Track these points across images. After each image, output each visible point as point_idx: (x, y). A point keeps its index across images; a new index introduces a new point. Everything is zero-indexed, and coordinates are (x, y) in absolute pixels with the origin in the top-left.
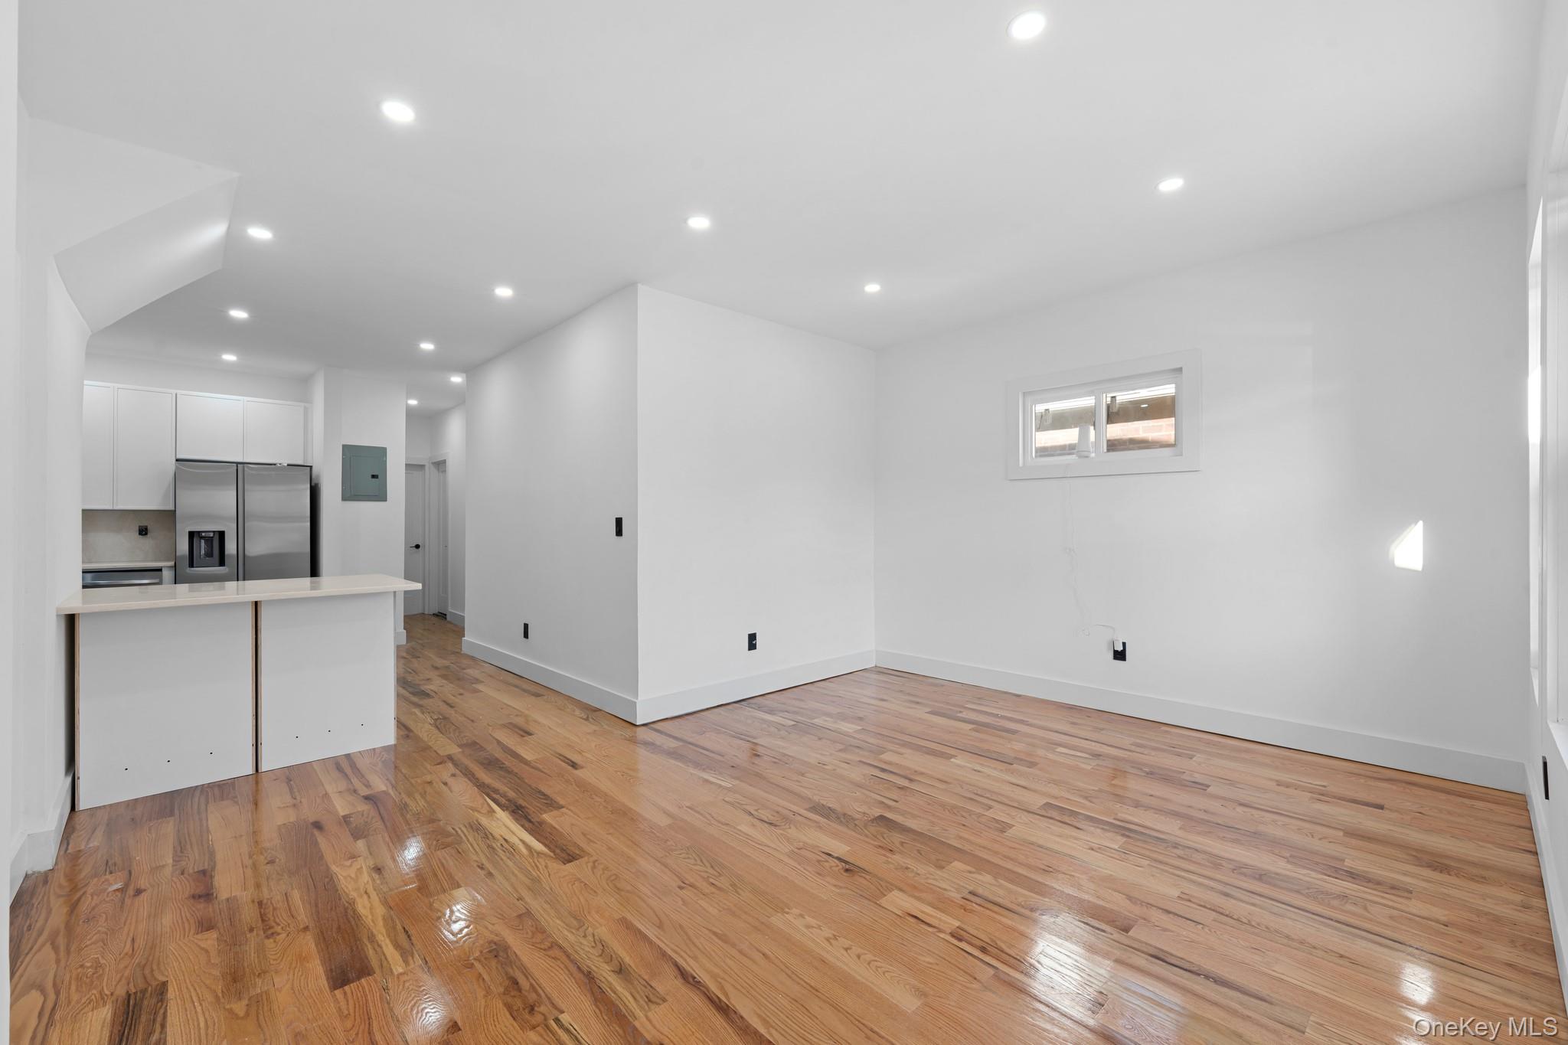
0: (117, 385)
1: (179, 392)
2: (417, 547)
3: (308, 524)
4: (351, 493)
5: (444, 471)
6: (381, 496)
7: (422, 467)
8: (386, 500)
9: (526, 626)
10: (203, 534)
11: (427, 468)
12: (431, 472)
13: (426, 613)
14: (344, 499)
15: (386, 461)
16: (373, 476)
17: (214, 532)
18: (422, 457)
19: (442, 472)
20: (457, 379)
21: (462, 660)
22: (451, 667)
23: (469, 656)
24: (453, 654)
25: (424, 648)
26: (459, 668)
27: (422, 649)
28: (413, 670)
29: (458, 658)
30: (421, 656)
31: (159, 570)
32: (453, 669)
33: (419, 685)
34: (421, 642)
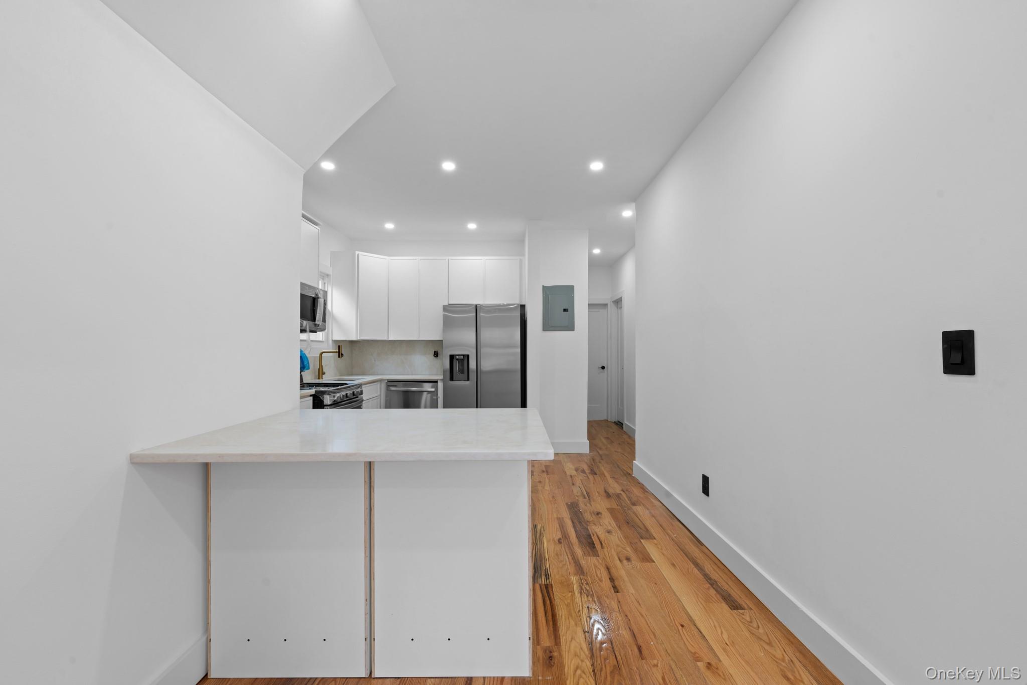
0: (420, 258)
1: (450, 258)
2: (603, 368)
3: (519, 350)
4: (548, 325)
5: (621, 308)
6: (570, 327)
7: (606, 305)
8: (574, 330)
9: (705, 480)
10: (457, 357)
11: (609, 306)
12: (611, 308)
13: (609, 420)
14: (544, 330)
15: (574, 296)
16: (565, 310)
17: (464, 355)
18: (603, 297)
19: (620, 308)
20: (627, 213)
21: (633, 488)
22: (622, 498)
23: (639, 483)
24: (626, 475)
25: (602, 461)
26: (629, 500)
27: (600, 462)
28: (587, 493)
29: (629, 483)
30: (598, 472)
31: (436, 382)
32: (623, 500)
33: (588, 521)
34: (601, 452)
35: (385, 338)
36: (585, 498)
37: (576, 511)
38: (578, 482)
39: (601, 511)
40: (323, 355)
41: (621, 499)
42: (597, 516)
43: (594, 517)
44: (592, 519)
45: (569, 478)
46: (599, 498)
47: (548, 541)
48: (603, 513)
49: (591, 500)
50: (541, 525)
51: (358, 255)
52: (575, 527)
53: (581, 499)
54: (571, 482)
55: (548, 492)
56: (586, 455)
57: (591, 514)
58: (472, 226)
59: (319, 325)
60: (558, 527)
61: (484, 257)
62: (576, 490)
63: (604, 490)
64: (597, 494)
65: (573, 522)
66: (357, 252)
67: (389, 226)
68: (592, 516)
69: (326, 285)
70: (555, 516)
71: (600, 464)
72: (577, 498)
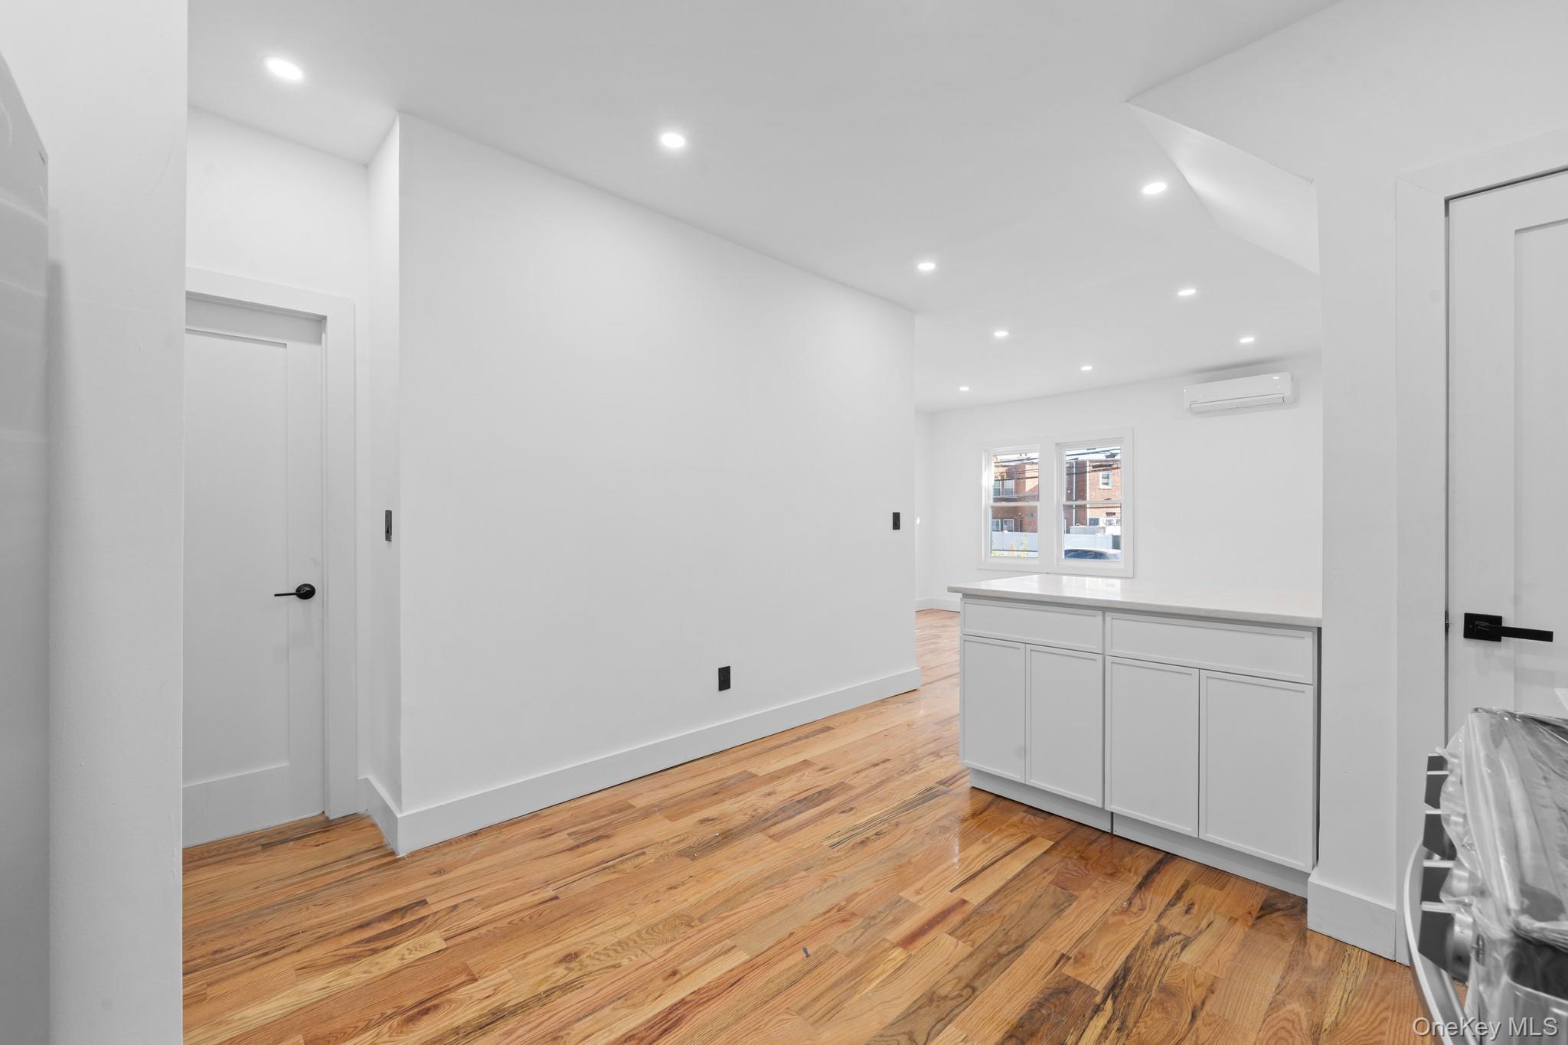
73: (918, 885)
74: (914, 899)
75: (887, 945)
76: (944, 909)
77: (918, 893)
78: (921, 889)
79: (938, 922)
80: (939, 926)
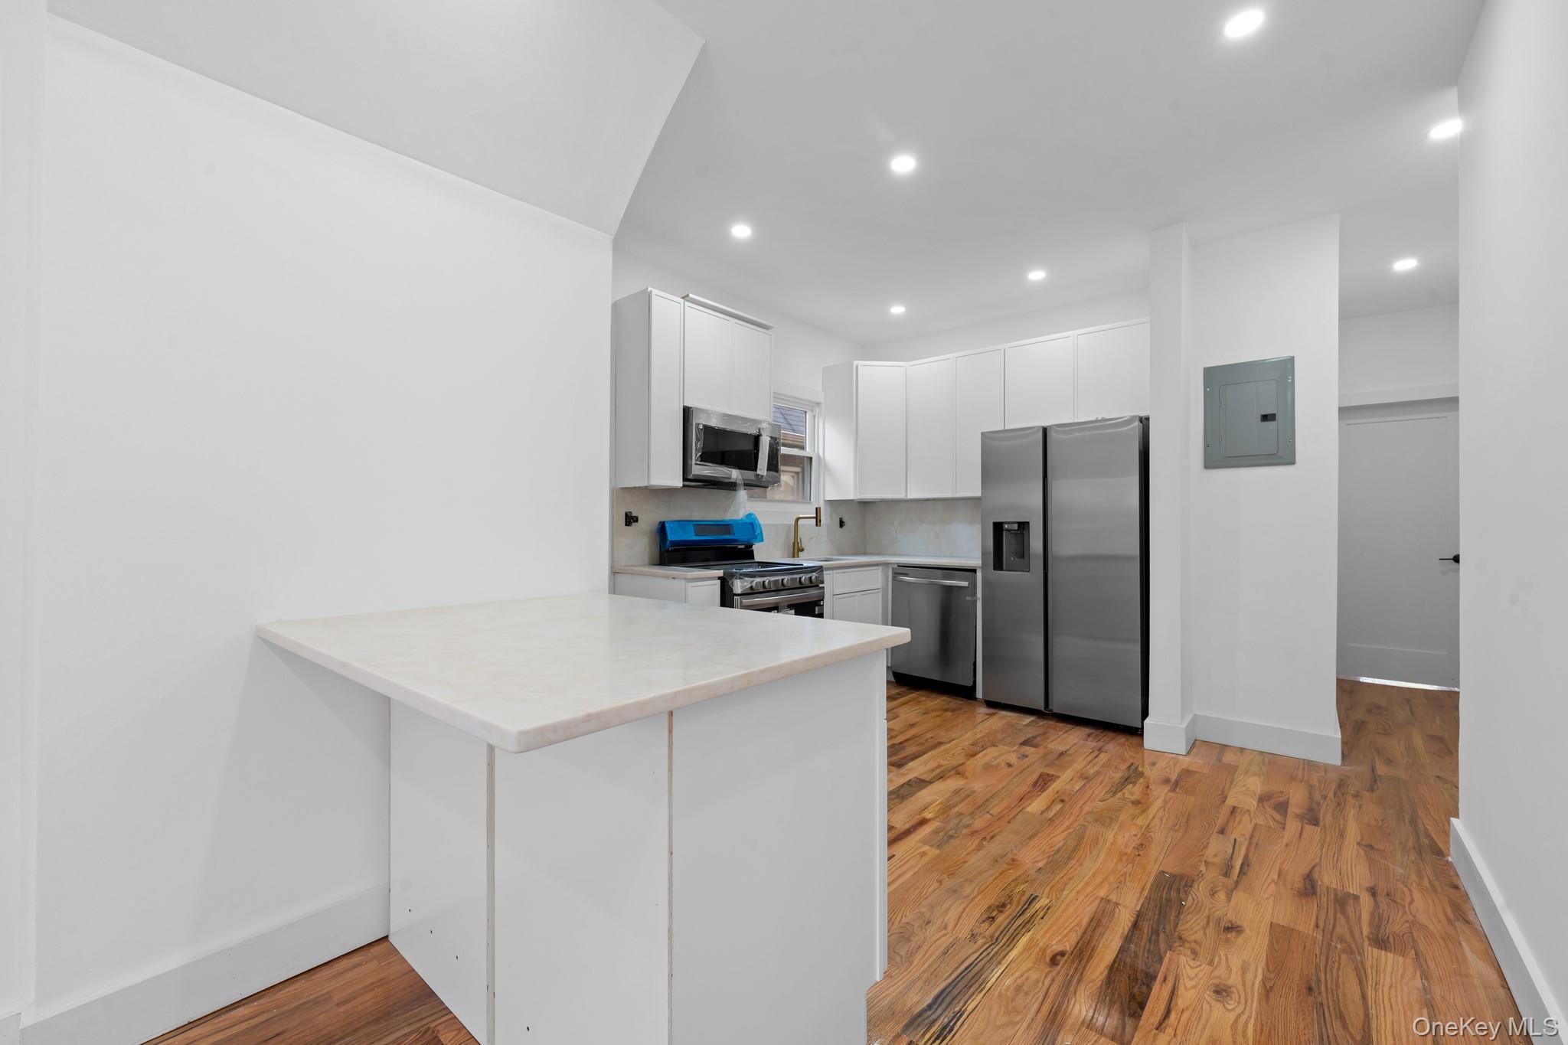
0: (956, 354)
1: (1007, 345)
3: (1137, 511)
4: (1220, 455)
6: (1282, 454)
8: (1293, 463)
14: (1208, 467)
15: (1293, 385)
16: (1266, 418)
17: (1019, 524)
21: (1416, 895)
22: (1350, 910)
23: (1456, 887)
24: (1419, 850)
25: (1367, 795)
26: (1371, 924)
27: (1356, 796)
28: (1246, 864)
29: (1413, 877)
30: (1326, 818)
31: (974, 571)
32: (1348, 919)
33: (1180, 938)
34: (1382, 769)
35: (901, 496)
36: (1226, 874)
37: (1169, 900)
38: (1242, 829)
39: (1245, 924)
40: (800, 522)
41: (1344, 912)
42: (1223, 936)
43: (1210, 931)
44: (1199, 936)
45: (1225, 811)
46: (1273, 886)
47: (1027, 948)
48: (1248, 931)
49: (1241, 887)
50: (1048, 901)
51: (857, 366)
52: (1128, 939)
53: (1211, 875)
54: (1220, 822)
55: (1135, 832)
56: (1326, 768)
57: (1208, 922)
58: (1037, 275)
59: (762, 476)
60: (1085, 922)
61: (1073, 332)
62: (1217, 848)
63: (1307, 871)
64: (1275, 876)
65: (1135, 926)
66: (856, 363)
67: (898, 310)
68: (1204, 929)
69: (816, 417)
70: (1102, 893)
71: (1351, 801)
72: (1203, 868)
73: (925, 859)
74: (926, 848)
75: (937, 819)
76: (899, 842)
77: (923, 852)
78: (921, 856)
79: (903, 833)
80: (901, 831)
